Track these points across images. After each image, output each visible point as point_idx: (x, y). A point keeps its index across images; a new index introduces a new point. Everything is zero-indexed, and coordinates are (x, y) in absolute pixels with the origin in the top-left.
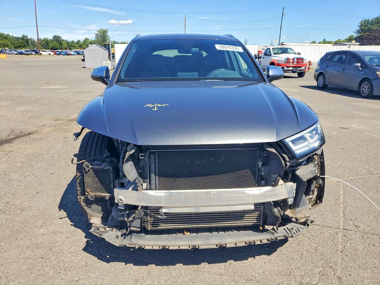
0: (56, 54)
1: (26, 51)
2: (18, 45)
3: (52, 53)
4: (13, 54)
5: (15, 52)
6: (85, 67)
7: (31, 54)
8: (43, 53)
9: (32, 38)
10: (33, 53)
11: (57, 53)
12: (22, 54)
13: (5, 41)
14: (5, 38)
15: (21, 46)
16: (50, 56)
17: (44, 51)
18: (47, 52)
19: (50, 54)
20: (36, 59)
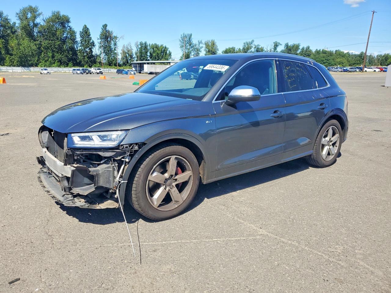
0: (382, 71)
1: (351, 68)
2: (353, 62)
3: (377, 70)
4: (338, 71)
5: (340, 70)
6: (384, 86)
7: (355, 71)
8: (368, 70)
9: (372, 54)
10: (358, 70)
11: (384, 69)
12: (347, 72)
13: (342, 59)
14: (343, 56)
15: (356, 64)
16: (374, 72)
17: (370, 68)
18: (372, 68)
19: (375, 71)
20: (356, 76)
